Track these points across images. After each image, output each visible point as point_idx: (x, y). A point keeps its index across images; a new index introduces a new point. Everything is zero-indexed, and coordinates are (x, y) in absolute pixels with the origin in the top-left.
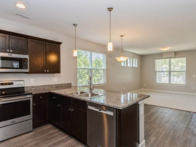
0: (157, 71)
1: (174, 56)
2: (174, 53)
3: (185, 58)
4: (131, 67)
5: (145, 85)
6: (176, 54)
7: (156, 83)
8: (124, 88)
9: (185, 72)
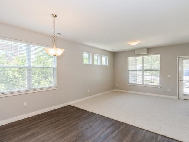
0: (130, 69)
1: (147, 53)
2: (146, 50)
3: (159, 55)
4: (99, 65)
5: (117, 85)
6: (149, 50)
7: (128, 83)
8: (88, 91)
9: (159, 71)
